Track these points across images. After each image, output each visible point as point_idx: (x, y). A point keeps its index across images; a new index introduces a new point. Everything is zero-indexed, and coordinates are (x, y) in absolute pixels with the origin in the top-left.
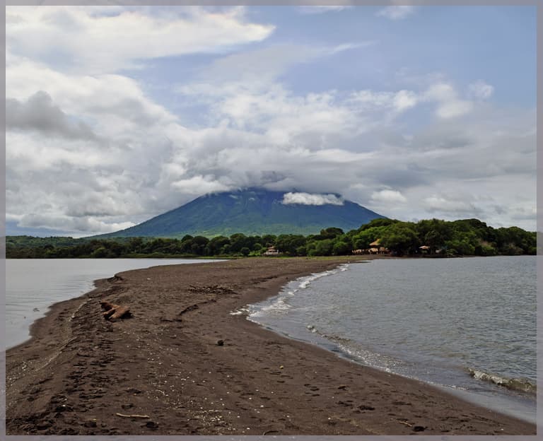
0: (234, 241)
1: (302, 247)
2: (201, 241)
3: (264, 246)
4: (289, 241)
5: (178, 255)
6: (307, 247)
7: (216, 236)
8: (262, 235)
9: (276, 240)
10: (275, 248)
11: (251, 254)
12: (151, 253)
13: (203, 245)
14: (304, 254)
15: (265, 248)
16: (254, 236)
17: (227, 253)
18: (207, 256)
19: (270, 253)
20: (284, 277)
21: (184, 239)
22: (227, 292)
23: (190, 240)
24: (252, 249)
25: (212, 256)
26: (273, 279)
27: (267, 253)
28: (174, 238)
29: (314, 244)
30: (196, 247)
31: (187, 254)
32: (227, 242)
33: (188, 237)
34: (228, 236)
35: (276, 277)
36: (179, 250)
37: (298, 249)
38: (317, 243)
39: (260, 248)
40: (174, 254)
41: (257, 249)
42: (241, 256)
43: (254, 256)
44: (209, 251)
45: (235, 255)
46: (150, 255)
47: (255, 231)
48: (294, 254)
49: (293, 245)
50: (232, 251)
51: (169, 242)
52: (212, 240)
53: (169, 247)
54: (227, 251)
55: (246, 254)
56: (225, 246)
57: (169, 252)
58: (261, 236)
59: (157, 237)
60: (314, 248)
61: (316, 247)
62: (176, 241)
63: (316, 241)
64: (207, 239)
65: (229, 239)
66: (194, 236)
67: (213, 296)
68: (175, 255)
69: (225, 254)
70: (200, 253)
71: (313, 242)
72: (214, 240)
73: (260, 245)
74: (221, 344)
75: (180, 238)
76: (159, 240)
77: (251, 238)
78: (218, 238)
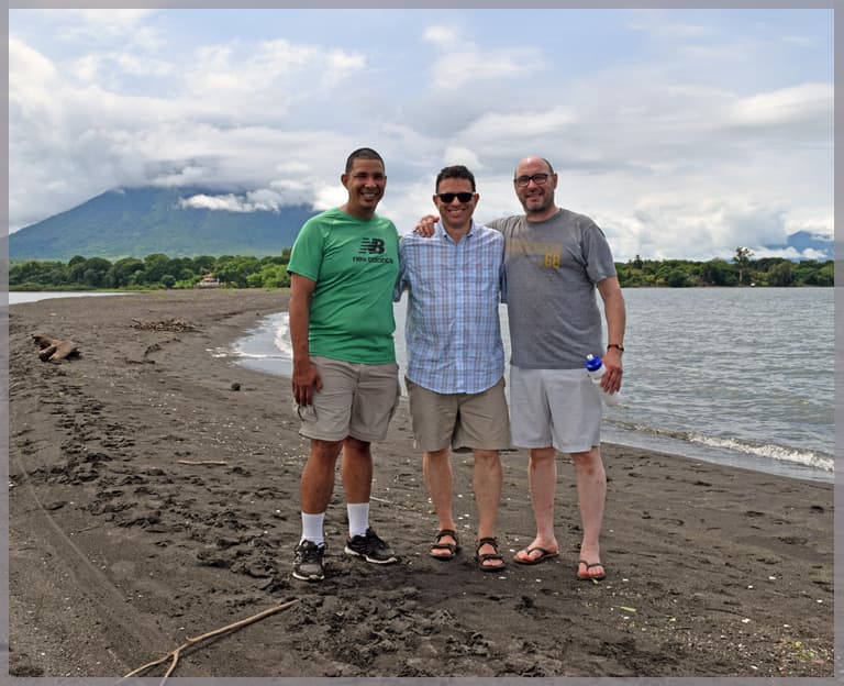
0: (150, 265)
1: (254, 274)
2: (101, 265)
3: (197, 273)
4: (236, 266)
5: (62, 287)
6: (263, 274)
7: (121, 258)
8: (193, 257)
9: (217, 265)
10: (215, 277)
11: (177, 285)
12: (20, 282)
13: (103, 272)
14: (258, 284)
15: (198, 277)
16: (181, 258)
17: (141, 284)
18: (109, 287)
19: (206, 284)
20: (253, 314)
21: (72, 262)
22: (187, 329)
23: (82, 264)
24: (179, 277)
25: (117, 287)
26: (238, 316)
27: (201, 284)
28: (56, 260)
29: (273, 270)
30: (93, 274)
31: (77, 286)
32: (140, 266)
33: (79, 259)
34: (141, 258)
35: (241, 313)
36: (64, 279)
37: (249, 278)
38: (278, 269)
39: (191, 277)
40: (56, 284)
41: (184, 277)
42: (161, 288)
43: (182, 288)
44: (112, 280)
45: (152, 286)
46: (20, 286)
47: (181, 251)
48: (244, 284)
49: (242, 271)
50: (148, 280)
51: (48, 266)
52: (116, 265)
53: (48, 274)
54: (139, 281)
55: (170, 285)
56: (138, 272)
57: (50, 282)
58: (193, 259)
59: (29, 260)
60: (274, 276)
61: (277, 274)
62: (59, 265)
63: (277, 266)
64: (109, 263)
65: (144, 262)
66: (87, 257)
67: (171, 335)
68: (57, 287)
69: (137, 286)
70: (98, 283)
71: (272, 266)
72: (119, 265)
73: (191, 271)
74: (237, 388)
75: (66, 261)
76: (34, 263)
77: (177, 261)
78: (125, 261)
